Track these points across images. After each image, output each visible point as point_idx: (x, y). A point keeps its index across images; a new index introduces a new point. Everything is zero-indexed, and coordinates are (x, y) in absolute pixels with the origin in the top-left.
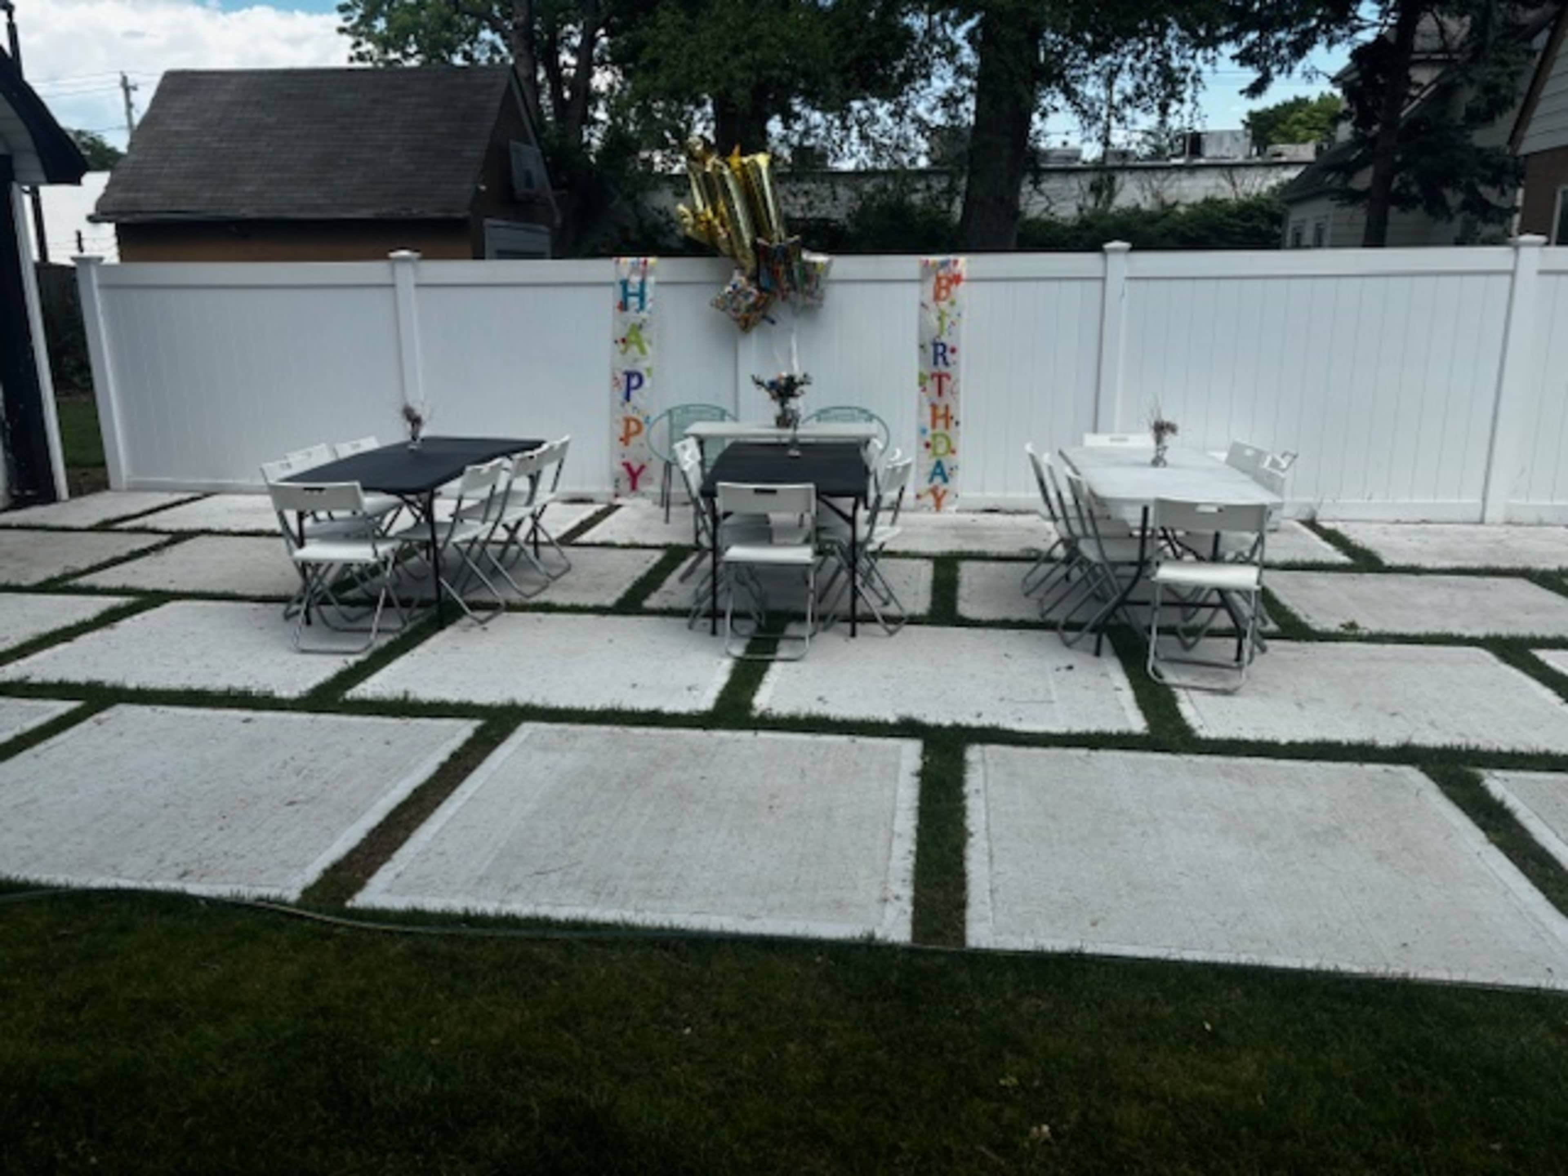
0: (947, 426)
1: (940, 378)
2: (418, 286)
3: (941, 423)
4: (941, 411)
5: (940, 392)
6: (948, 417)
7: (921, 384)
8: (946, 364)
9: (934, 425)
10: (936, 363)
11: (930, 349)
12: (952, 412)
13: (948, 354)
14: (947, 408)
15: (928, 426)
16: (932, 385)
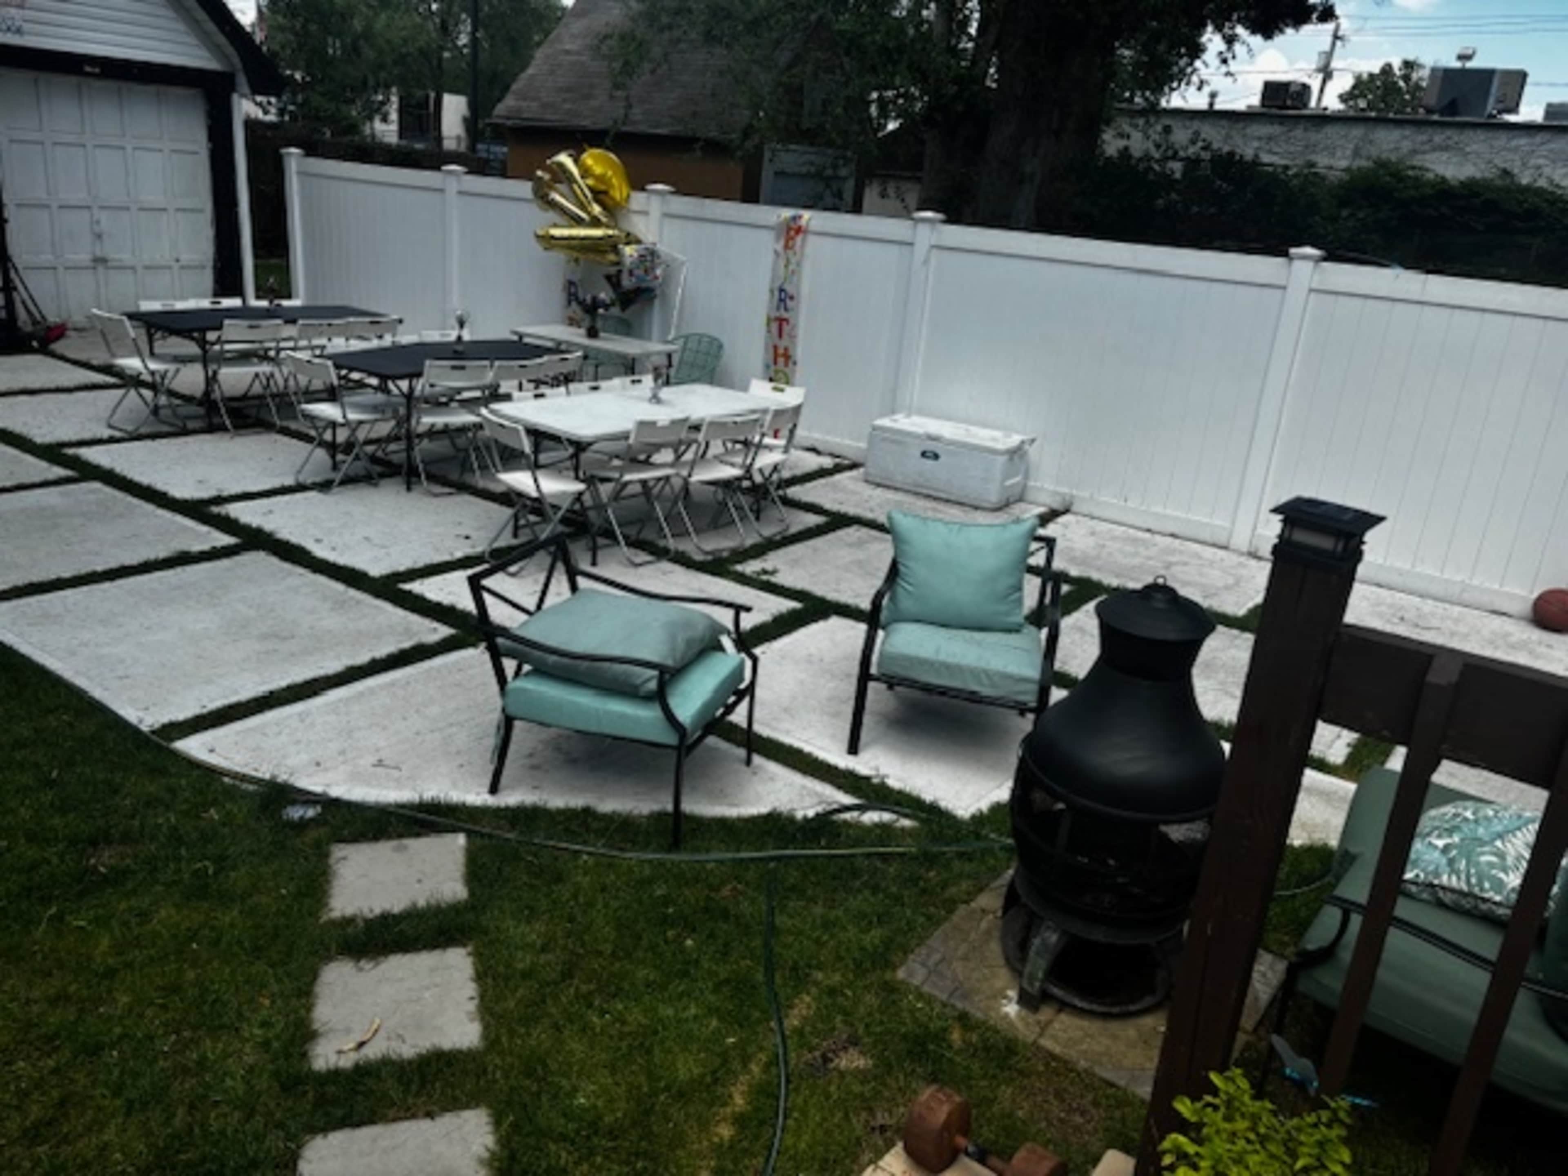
0: (786, 365)
1: (781, 321)
2: (460, 193)
3: (781, 360)
4: (781, 351)
5: (780, 335)
6: (787, 357)
7: (768, 324)
8: (786, 309)
9: (775, 363)
10: (778, 309)
11: (776, 293)
12: (791, 352)
13: (788, 302)
14: (786, 349)
15: (771, 362)
16: (775, 326)
